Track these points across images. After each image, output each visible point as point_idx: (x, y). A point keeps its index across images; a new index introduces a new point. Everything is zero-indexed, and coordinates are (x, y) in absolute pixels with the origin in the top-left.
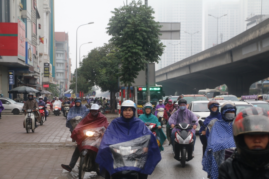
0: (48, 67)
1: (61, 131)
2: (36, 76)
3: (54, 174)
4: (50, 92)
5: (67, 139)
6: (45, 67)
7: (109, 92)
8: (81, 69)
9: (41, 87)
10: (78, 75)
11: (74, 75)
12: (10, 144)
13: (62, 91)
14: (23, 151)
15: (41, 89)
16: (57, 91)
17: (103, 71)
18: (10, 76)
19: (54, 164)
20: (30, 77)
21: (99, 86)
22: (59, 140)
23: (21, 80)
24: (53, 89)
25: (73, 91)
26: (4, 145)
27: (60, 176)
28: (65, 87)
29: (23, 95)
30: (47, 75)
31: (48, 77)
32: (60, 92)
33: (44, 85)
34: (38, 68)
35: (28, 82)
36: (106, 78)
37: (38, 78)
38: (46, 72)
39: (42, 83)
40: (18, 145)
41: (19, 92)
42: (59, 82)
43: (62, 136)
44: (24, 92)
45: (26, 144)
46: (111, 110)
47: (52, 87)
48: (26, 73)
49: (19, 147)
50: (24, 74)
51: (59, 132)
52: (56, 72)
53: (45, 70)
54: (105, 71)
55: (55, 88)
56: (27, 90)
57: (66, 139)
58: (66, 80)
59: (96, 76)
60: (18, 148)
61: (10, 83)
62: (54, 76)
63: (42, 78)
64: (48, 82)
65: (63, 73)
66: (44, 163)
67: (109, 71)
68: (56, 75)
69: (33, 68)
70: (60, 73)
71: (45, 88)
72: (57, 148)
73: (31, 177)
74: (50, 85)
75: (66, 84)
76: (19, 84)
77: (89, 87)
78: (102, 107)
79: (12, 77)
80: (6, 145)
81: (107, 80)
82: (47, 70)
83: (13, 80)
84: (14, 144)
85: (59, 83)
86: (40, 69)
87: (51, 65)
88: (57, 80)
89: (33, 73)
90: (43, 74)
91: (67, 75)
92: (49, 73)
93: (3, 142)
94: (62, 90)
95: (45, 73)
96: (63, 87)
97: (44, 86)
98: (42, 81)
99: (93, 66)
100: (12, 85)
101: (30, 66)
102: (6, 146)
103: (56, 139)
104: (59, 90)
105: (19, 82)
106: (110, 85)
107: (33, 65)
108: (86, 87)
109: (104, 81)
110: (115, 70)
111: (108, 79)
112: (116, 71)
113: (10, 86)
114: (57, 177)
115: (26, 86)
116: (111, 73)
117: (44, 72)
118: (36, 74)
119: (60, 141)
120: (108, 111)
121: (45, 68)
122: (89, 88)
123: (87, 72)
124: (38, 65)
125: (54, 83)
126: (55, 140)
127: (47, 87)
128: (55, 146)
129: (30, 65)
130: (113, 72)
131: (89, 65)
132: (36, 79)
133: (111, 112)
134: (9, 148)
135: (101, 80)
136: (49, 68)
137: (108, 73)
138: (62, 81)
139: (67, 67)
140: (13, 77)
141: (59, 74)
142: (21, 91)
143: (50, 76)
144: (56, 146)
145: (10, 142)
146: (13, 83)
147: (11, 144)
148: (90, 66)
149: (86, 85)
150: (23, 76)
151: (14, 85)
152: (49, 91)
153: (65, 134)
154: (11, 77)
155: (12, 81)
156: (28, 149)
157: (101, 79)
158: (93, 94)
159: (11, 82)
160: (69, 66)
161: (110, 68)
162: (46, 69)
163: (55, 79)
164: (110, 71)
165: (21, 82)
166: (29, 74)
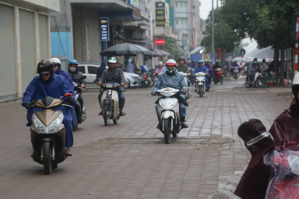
0: (163, 8)
1: (198, 118)
2: (144, 25)
3: (206, 190)
4: (167, 52)
5: (211, 131)
6: (157, 8)
7: (272, 48)
8: (223, 10)
9: (152, 44)
10: (216, 21)
11: (207, 21)
12: (118, 140)
13: (186, 51)
14: (143, 151)
15: (151, 47)
16: (178, 51)
17: (264, 11)
18: (103, 26)
19: (201, 174)
20: (134, 27)
21: (254, 38)
22: (198, 133)
23: (119, 33)
24: (171, 47)
25: (206, 50)
26: (110, 142)
27: (216, 194)
28: (191, 43)
29: (123, 59)
30: (162, 23)
31: (163, 26)
32: (182, 52)
33: (157, 40)
34: (146, 12)
35: (131, 36)
36: (271, 23)
37: (147, 28)
38: (159, 18)
39: (154, 37)
40: (132, 142)
41: (117, 53)
42: (181, 35)
43: (202, 126)
44: (127, 53)
45: (144, 140)
46: (277, 79)
47: (169, 44)
48: (127, 21)
49: (134, 145)
50: (124, 23)
51: (195, 120)
52: (176, 18)
53: (157, 15)
54: (267, 11)
55: (174, 44)
56: (131, 50)
57: (209, 131)
58: (192, 30)
59: (249, 22)
60: (134, 147)
61: (103, 38)
62: (172, 24)
63: (153, 28)
64: (162, 35)
65: (186, 19)
66: (184, 172)
67: (275, 10)
68: (176, 22)
69: (139, 11)
70: (182, 19)
71: (158, 46)
72: (199, 146)
73: (168, 195)
74: (166, 40)
75: (192, 38)
76: (117, 40)
77: (235, 41)
78: (261, 76)
79: (105, 28)
80: (112, 142)
81: (271, 28)
82: (161, 13)
83: (107, 33)
84: (125, 140)
85: (180, 37)
86: (149, 14)
87: (167, 5)
88: (178, 32)
89: (139, 20)
90: (155, 22)
91: (194, 22)
92: (164, 20)
93: (107, 137)
94: (185, 48)
95: (157, 20)
96: (188, 42)
97: (156, 42)
98: (153, 34)
99: (244, 4)
100: (105, 42)
101: (134, 9)
102: (112, 144)
103: (193, 131)
104: (181, 49)
105: (116, 36)
106: (275, 36)
107: (139, 7)
108: (230, 41)
109: (267, 28)
110: (286, 9)
111: (273, 25)
112: (288, 9)
113: (103, 43)
114: (212, 196)
115: (128, 42)
116: (279, 13)
117: (156, 18)
118: (144, 22)
119: (200, 134)
120: (271, 81)
121: (157, 11)
122: (236, 43)
123: (234, 14)
124: (147, 6)
125: (172, 36)
126: (191, 133)
127: (162, 44)
128: (194, 143)
129: (134, 7)
130: (283, 12)
131: (237, 3)
132: (143, 31)
133: (276, 83)
134: (119, 147)
135: (262, 28)
136: (164, 10)
137: (274, 15)
138: (185, 32)
139: (193, 7)
140: (107, 28)
141: (180, 21)
142: (121, 52)
143: (166, 24)
144: (196, 144)
145: (119, 137)
146: (108, 39)
147: (121, 140)
148: (239, 4)
149: (230, 38)
150: (122, 26)
151: (108, 42)
152: (165, 50)
153: (205, 122)
154: (103, 28)
155: (106, 35)
156: (150, 148)
157: (262, 25)
158: (241, 53)
159: (104, 36)
160: (196, 6)
161: (276, 6)
162: (159, 12)
163: (174, 30)
164: (277, 10)
165: (120, 36)
166: (133, 22)
